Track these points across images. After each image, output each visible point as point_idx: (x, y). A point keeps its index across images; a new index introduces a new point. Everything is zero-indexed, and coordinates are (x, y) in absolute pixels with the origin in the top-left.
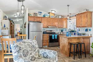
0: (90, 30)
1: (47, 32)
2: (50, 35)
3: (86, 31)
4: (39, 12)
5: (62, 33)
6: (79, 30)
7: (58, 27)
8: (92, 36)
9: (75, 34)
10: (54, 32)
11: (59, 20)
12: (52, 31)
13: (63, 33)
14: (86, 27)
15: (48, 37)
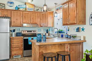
0: (83, 29)
2: (25, 38)
3: (77, 31)
4: (8, 2)
6: (68, 30)
7: (40, 25)
8: (86, 40)
9: (62, 36)
10: (34, 33)
11: (41, 15)
12: (31, 32)
13: (49, 34)
14: (75, 24)
15: (21, 41)
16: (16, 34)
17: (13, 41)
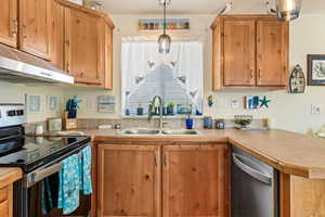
0: (264, 103)
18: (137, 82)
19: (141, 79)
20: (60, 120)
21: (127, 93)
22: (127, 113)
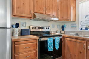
1: (32, 30)
2: (42, 39)
5: (63, 32)
10: (47, 30)
15: (34, 46)
16: (20, 31)
17: (18, 47)
18: (86, 17)
19: (87, 16)
20: (60, 31)
21: (81, 22)
22: (81, 29)
